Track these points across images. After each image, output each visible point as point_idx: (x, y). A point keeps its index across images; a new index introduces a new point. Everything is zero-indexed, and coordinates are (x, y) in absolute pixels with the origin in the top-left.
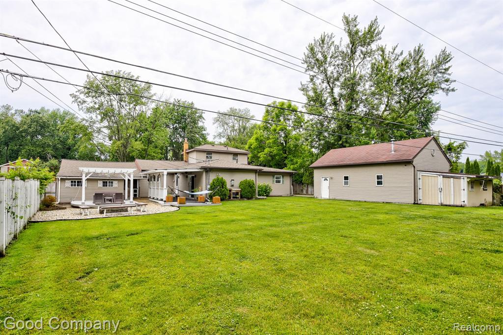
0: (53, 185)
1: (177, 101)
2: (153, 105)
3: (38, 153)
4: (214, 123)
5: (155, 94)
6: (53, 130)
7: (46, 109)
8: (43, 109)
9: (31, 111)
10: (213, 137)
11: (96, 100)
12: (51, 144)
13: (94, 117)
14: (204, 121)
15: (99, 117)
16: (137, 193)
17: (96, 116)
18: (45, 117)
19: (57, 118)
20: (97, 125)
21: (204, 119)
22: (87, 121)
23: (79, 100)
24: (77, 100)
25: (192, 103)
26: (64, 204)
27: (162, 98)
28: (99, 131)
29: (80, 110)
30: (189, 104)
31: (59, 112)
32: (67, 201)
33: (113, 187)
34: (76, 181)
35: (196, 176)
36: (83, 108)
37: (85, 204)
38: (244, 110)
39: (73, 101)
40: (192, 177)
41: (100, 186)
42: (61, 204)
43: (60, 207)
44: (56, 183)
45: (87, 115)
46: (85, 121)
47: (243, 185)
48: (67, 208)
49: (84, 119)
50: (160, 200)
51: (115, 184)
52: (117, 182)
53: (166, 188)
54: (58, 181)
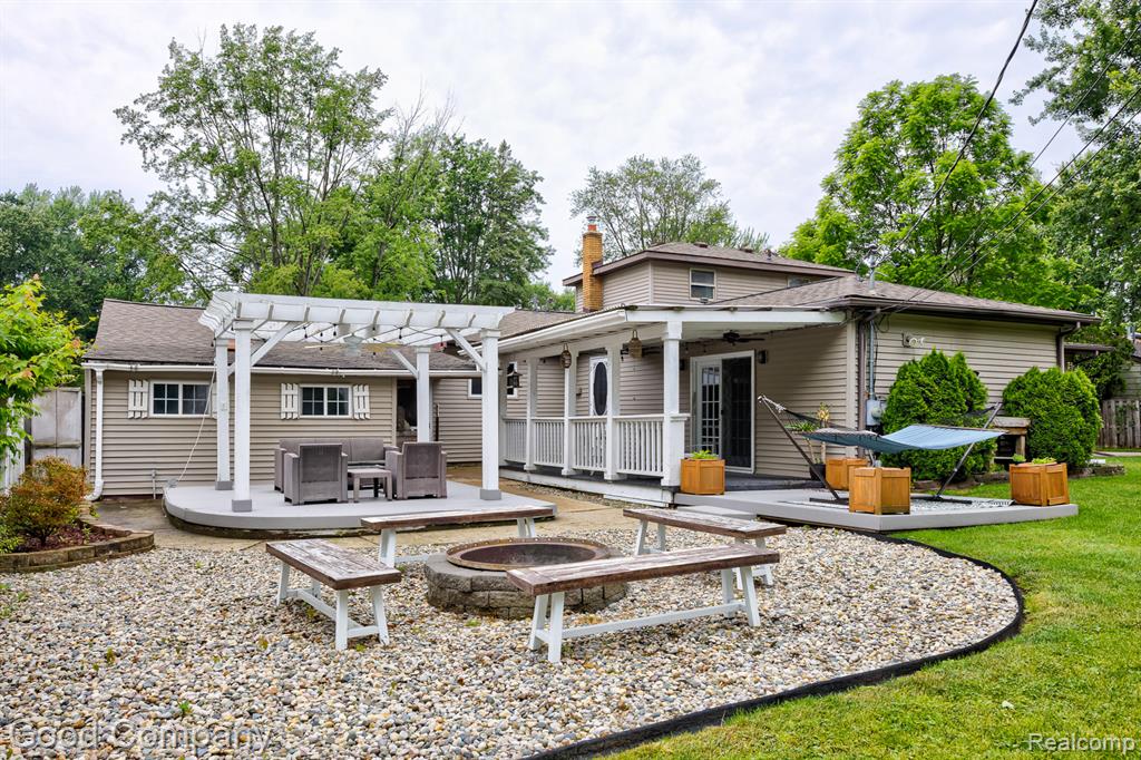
0: (69, 407)
1: (453, 142)
4: (575, 213)
5: (388, 113)
6: (62, 255)
7: (40, 190)
8: (30, 191)
11: (201, 135)
13: (195, 192)
14: (539, 206)
15: (211, 196)
17: (201, 184)
18: (38, 213)
19: (72, 217)
20: (204, 220)
21: (539, 199)
22: (172, 202)
23: (145, 130)
24: (137, 130)
25: (504, 147)
26: (126, 500)
27: (416, 121)
28: (211, 237)
29: (148, 167)
30: (493, 150)
31: (79, 198)
32: (138, 484)
33: (350, 416)
34: (180, 384)
35: (763, 357)
36: (158, 161)
37: (254, 507)
38: (679, 163)
39: (126, 136)
40: (725, 362)
41: (289, 409)
42: (107, 502)
43: (116, 534)
44: (83, 398)
45: (173, 185)
46: (165, 204)
47: (1041, 396)
48: (156, 543)
49: (162, 197)
50: (615, 482)
51: (359, 401)
52: (366, 393)
53: (676, 412)
54: (94, 386)
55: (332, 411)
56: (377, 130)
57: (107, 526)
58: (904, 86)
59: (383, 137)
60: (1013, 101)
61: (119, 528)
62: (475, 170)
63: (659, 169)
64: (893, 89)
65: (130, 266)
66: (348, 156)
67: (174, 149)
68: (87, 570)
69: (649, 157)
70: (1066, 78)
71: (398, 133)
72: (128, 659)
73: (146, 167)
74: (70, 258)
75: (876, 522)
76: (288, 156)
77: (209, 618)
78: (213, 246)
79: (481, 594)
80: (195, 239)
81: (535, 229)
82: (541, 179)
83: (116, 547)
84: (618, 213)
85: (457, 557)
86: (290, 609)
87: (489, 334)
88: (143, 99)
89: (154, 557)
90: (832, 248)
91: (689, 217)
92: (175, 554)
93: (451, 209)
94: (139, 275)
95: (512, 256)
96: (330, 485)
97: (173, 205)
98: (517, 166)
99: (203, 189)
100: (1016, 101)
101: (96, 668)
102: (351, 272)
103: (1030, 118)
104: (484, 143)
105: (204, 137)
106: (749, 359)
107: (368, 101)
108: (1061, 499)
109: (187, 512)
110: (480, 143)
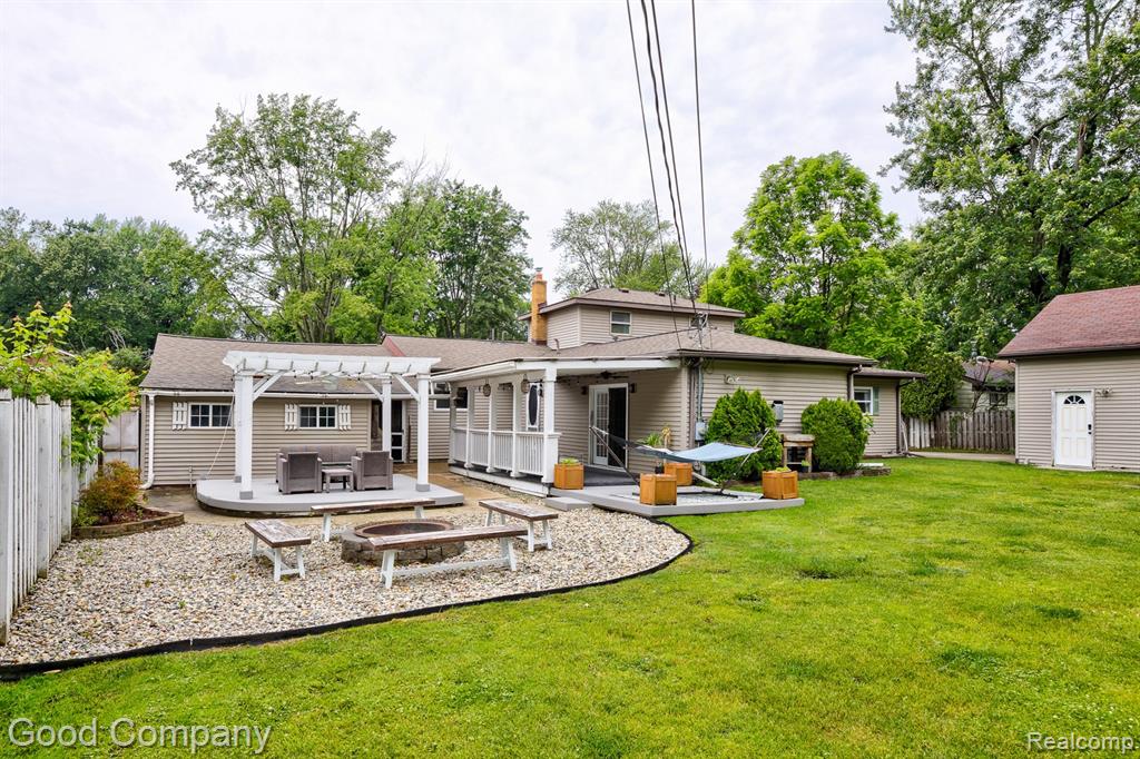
0: (128, 422)
1: (454, 186)
2: (395, 197)
3: (90, 334)
4: (554, 246)
5: (398, 165)
6: (127, 275)
7: (109, 219)
8: (100, 220)
9: (70, 225)
10: (556, 284)
11: (242, 182)
12: (122, 310)
13: (237, 229)
14: (525, 240)
15: (251, 231)
16: (403, 448)
17: (242, 224)
18: (107, 239)
19: (136, 242)
20: (244, 252)
21: (526, 234)
22: (217, 238)
23: (196, 179)
24: (189, 179)
25: (496, 192)
26: (170, 488)
27: (420, 172)
28: (250, 268)
29: (198, 209)
30: (487, 194)
31: (142, 227)
32: (180, 477)
33: (336, 427)
34: (211, 405)
35: (633, 388)
36: (207, 204)
37: (254, 496)
38: (640, 207)
39: (180, 184)
40: (611, 390)
41: (291, 423)
42: (157, 490)
43: (159, 514)
44: (140, 415)
45: (219, 223)
46: (212, 240)
47: (822, 419)
48: (185, 520)
49: (209, 234)
50: (517, 478)
51: (343, 416)
52: (349, 411)
53: (552, 432)
54: (147, 407)
55: (323, 423)
56: (390, 178)
57: (153, 509)
58: (797, 160)
59: (393, 185)
60: (879, 173)
61: (162, 510)
62: (472, 211)
63: (623, 210)
64: (789, 161)
65: (185, 284)
66: (365, 203)
67: (220, 195)
68: (139, 537)
69: (616, 201)
70: (915, 159)
71: (406, 182)
72: (157, 585)
73: (197, 209)
74: (134, 278)
75: (650, 510)
76: (315, 198)
77: (208, 565)
78: (252, 274)
79: (367, 552)
80: (237, 269)
81: (522, 259)
82: (528, 218)
83: (158, 523)
84: (590, 247)
85: (360, 531)
86: (257, 561)
87: (422, 377)
88: (194, 154)
89: (183, 529)
90: (737, 289)
91: (648, 251)
92: (197, 527)
93: (452, 243)
94: (192, 291)
95: (502, 283)
96: (309, 481)
97: (219, 240)
98: (506, 207)
99: (243, 227)
100: (882, 173)
101: (140, 587)
102: (364, 298)
103: (893, 187)
104: (480, 188)
105: (245, 184)
106: (625, 389)
107: (383, 155)
108: (792, 495)
109: (209, 499)
110: (476, 187)
